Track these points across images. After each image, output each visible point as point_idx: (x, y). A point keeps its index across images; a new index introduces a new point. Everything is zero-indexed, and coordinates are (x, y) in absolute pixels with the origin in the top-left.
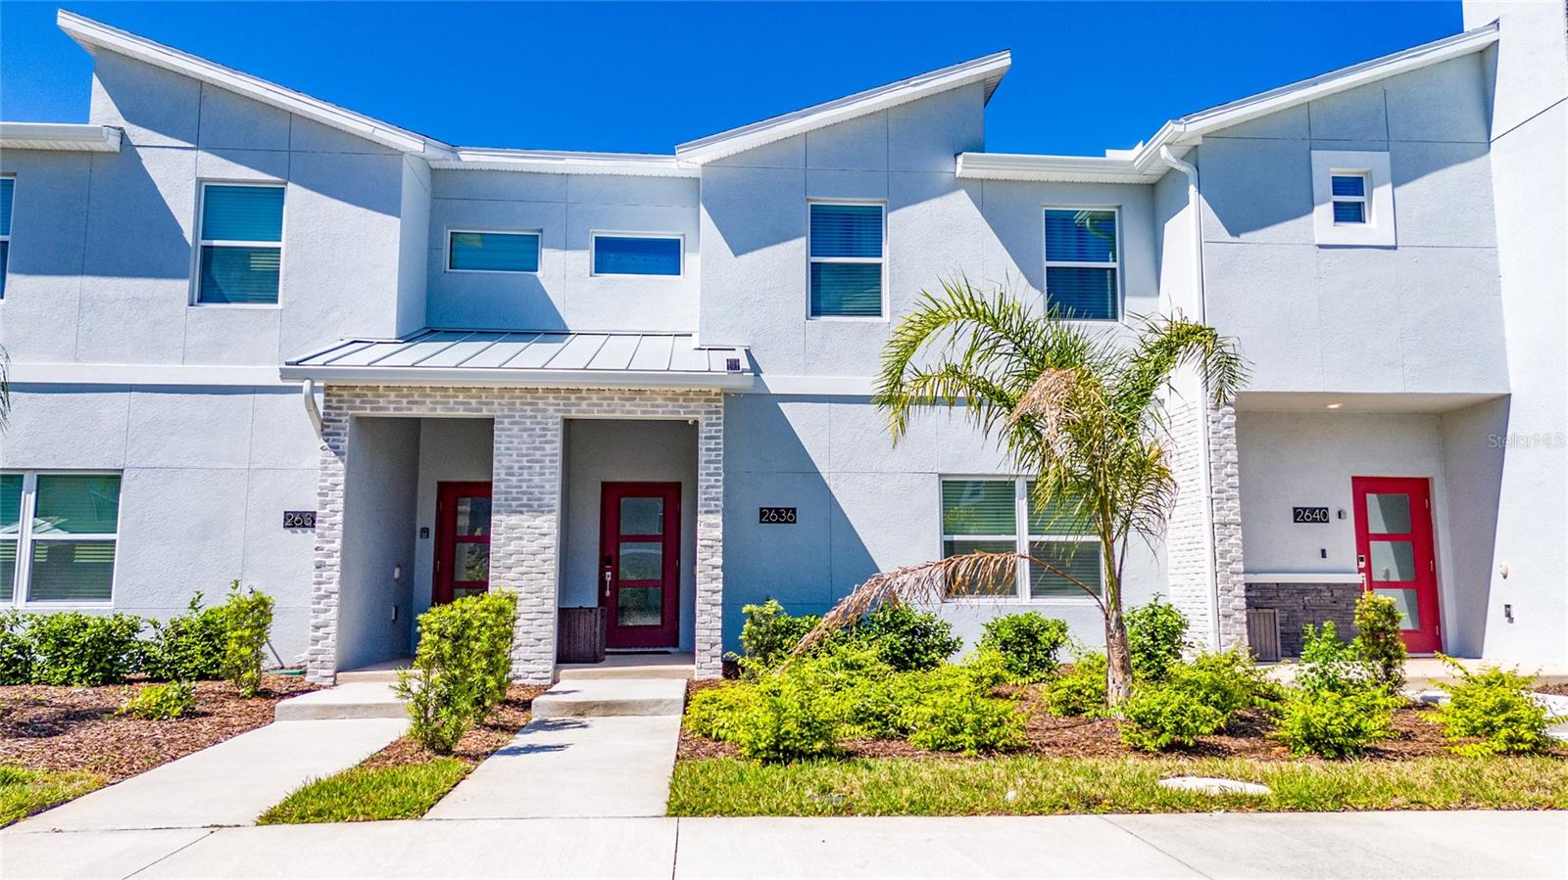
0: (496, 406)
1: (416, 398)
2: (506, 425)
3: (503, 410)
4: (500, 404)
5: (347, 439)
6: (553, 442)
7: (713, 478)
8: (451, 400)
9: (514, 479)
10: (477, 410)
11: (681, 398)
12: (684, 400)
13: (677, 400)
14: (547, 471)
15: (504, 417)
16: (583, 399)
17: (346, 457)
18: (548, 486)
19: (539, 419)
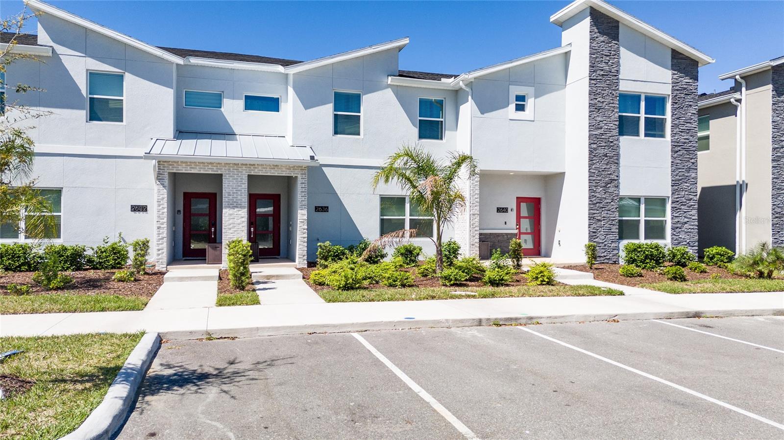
0: (223, 170)
1: (193, 166)
2: (227, 177)
3: (226, 172)
4: (225, 169)
5: (167, 181)
6: (245, 184)
7: (303, 198)
8: (206, 167)
9: (231, 197)
10: (216, 171)
11: (292, 169)
12: (293, 169)
13: (290, 169)
14: (243, 194)
15: (227, 174)
16: (256, 168)
17: (167, 188)
18: (243, 200)
19: (240, 175)
